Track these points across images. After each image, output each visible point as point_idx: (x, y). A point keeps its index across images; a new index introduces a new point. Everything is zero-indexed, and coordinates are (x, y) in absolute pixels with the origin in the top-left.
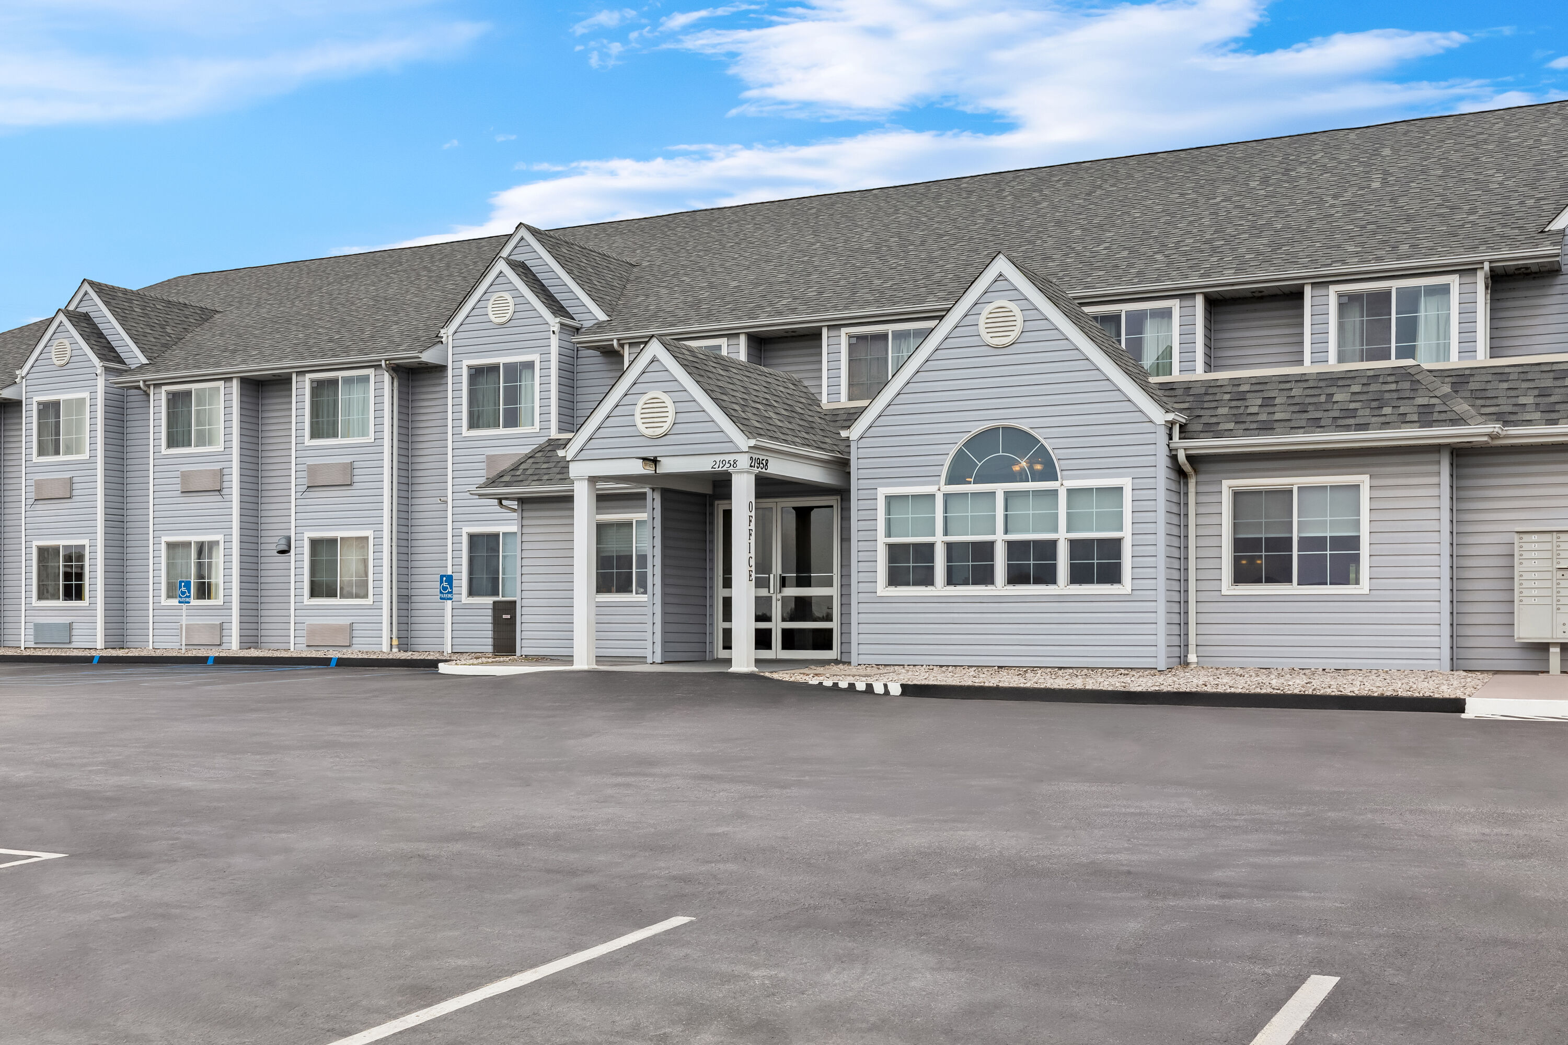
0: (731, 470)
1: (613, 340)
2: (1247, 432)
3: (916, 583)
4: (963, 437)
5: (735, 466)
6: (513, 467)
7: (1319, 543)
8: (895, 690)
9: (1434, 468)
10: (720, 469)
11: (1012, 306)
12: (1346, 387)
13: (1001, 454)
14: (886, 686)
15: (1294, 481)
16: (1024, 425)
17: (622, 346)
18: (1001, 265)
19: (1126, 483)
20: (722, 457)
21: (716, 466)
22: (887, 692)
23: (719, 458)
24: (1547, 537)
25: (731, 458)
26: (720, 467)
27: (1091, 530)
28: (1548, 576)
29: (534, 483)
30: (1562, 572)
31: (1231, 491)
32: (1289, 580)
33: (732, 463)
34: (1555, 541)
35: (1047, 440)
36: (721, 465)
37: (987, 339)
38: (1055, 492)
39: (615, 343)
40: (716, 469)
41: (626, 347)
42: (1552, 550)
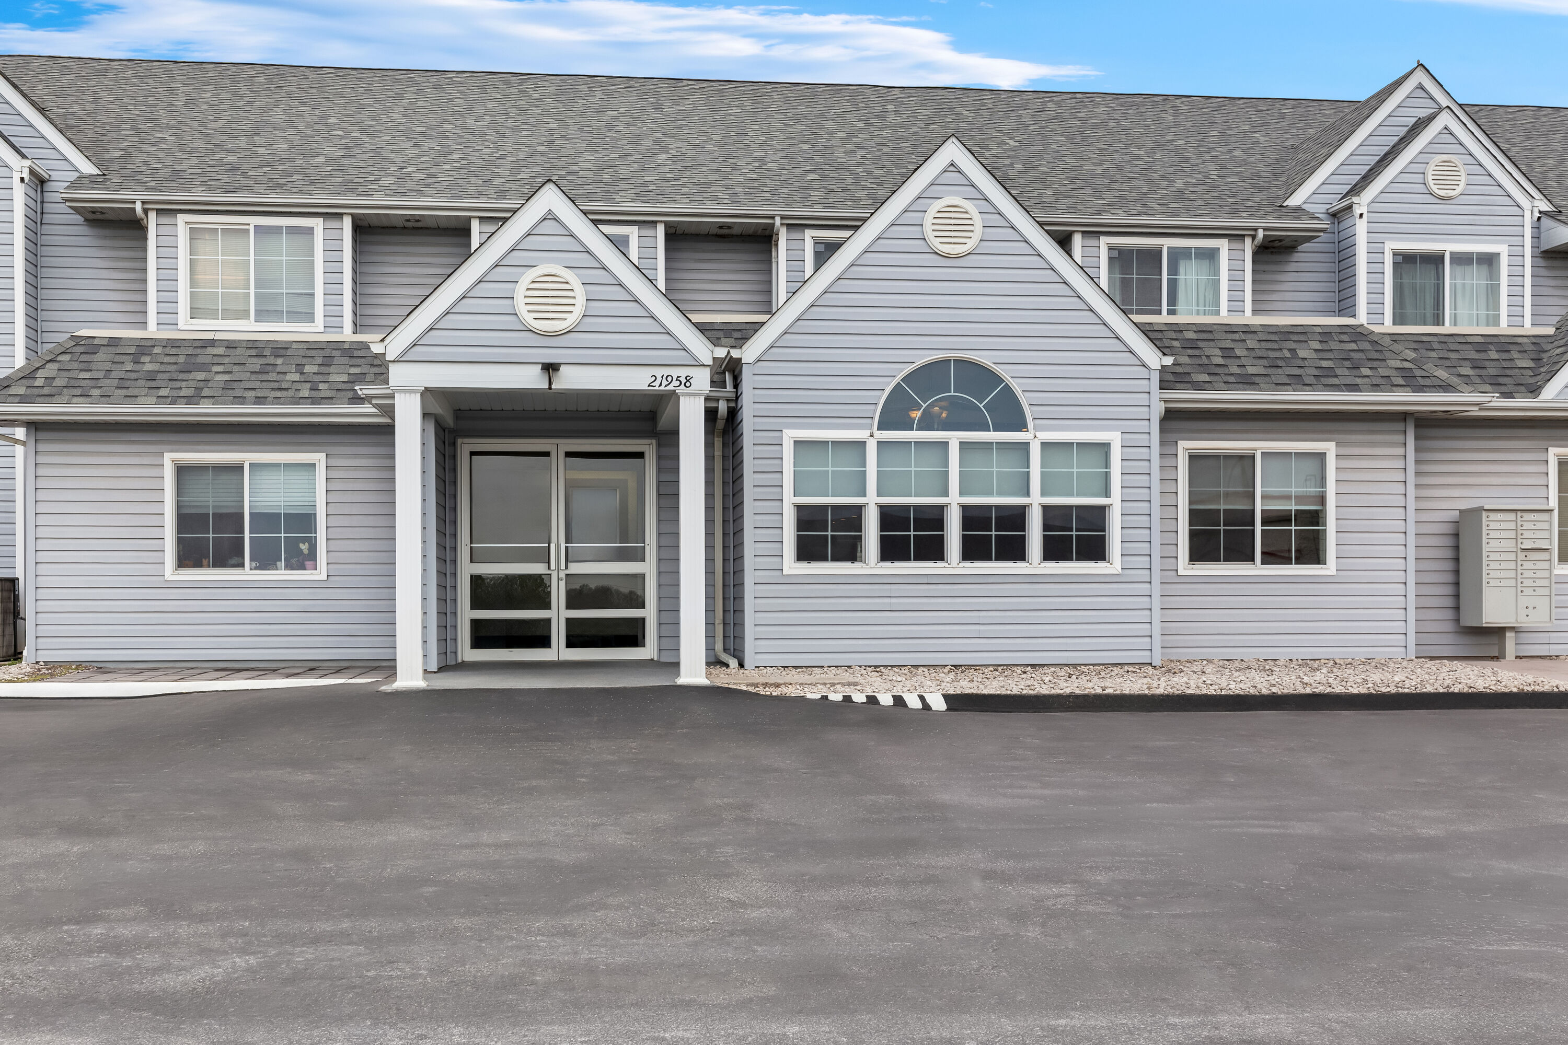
0: (681, 390)
1: (134, 202)
2: (1228, 385)
3: (836, 558)
4: (904, 369)
5: (688, 384)
6: (22, 375)
7: (1283, 518)
8: (938, 703)
9: (1399, 438)
10: (662, 388)
11: (968, 205)
12: (1303, 343)
13: (952, 393)
14: (922, 698)
15: (1258, 446)
16: (985, 359)
17: (146, 211)
18: (952, 152)
19: (1114, 438)
20: (666, 371)
21: (657, 383)
22: (926, 707)
23: (660, 372)
24: (1511, 516)
25: (683, 372)
26: (663, 385)
27: (1071, 495)
28: (1513, 556)
29: (75, 400)
30: (1525, 553)
31: (1187, 453)
32: (1252, 559)
33: (684, 381)
34: (1519, 521)
35: (1015, 379)
36: (665, 382)
37: (937, 244)
38: (1025, 446)
39: (138, 207)
40: (657, 388)
41: (152, 216)
42: (1516, 530)
